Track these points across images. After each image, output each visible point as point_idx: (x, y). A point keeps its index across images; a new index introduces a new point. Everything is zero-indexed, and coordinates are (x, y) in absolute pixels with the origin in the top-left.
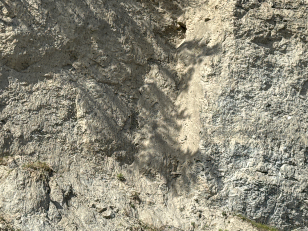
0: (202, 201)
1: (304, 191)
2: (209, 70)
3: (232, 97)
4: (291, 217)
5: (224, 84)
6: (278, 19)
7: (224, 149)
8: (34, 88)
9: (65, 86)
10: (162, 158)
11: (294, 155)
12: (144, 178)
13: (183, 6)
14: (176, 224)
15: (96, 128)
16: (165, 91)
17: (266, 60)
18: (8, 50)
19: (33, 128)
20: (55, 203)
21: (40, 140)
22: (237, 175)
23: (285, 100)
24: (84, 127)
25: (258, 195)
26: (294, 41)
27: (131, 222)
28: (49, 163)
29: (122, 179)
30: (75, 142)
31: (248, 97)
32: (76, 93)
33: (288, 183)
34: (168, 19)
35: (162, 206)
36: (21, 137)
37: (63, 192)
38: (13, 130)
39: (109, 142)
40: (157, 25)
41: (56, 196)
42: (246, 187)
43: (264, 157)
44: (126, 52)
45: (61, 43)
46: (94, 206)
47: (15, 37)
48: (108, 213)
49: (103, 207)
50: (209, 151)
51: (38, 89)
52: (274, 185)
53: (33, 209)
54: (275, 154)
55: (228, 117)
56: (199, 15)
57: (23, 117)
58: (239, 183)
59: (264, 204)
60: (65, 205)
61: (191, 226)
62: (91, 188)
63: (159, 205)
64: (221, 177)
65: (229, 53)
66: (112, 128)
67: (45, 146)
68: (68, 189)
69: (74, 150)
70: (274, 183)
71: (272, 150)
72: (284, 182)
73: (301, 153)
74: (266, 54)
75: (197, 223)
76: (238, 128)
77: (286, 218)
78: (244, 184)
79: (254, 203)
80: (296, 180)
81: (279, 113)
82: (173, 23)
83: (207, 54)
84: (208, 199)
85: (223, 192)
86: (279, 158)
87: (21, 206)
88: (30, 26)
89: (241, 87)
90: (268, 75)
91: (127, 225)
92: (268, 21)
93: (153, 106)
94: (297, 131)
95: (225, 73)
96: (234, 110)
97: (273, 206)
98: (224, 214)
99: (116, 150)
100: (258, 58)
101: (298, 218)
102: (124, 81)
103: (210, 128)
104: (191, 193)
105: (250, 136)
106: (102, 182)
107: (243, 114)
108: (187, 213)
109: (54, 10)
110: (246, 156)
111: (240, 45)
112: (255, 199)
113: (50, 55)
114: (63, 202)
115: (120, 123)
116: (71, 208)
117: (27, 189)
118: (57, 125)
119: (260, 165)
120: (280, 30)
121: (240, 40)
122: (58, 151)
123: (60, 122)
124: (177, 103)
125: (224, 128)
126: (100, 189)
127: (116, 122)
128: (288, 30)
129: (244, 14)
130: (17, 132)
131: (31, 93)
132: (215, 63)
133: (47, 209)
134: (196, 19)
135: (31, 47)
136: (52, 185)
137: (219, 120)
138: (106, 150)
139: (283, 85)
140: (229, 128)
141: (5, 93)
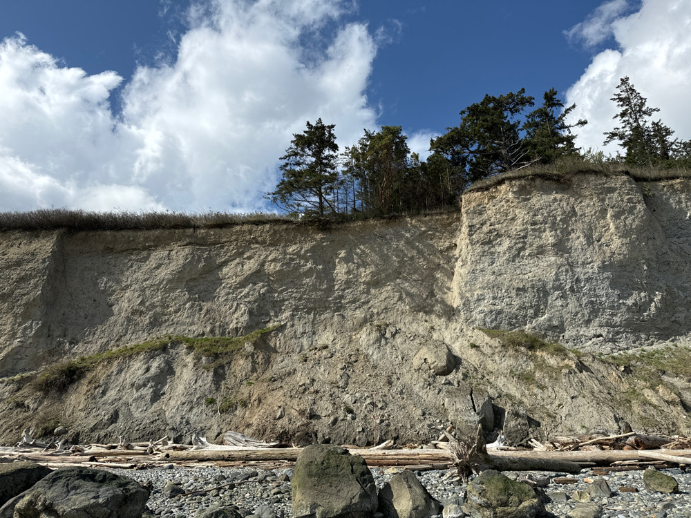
0: (464, 324)
1: (518, 309)
2: (461, 263)
3: (474, 273)
4: (512, 323)
5: (469, 268)
6: (493, 231)
7: (471, 298)
8: (382, 291)
11: (510, 293)
17: (490, 251)
18: (368, 279)
19: (383, 308)
20: (386, 338)
21: (387, 312)
22: (480, 308)
23: (503, 268)
25: (491, 316)
26: (504, 238)
29: (426, 321)
30: (403, 309)
31: (482, 271)
33: (508, 307)
34: (447, 244)
35: (445, 330)
36: (378, 313)
38: (374, 311)
39: (419, 306)
40: (442, 248)
41: (388, 335)
42: (484, 314)
43: (493, 297)
46: (407, 336)
48: (412, 338)
49: (410, 336)
50: (464, 301)
51: (384, 291)
53: (373, 343)
54: (499, 295)
55: (473, 283)
56: (460, 238)
57: (378, 304)
58: (480, 312)
59: (496, 319)
61: (457, 337)
62: (411, 328)
63: (443, 330)
64: (471, 312)
65: (470, 253)
68: (395, 331)
69: (403, 313)
70: (500, 309)
71: (498, 293)
72: (505, 307)
73: (514, 291)
74: (489, 248)
75: (459, 335)
76: (478, 287)
77: (510, 324)
79: (489, 320)
80: (513, 305)
81: (500, 274)
82: (450, 244)
84: (466, 323)
85: (473, 318)
86: (502, 296)
87: (368, 343)
89: (478, 267)
90: (492, 258)
92: (488, 233)
94: (510, 281)
95: (469, 263)
96: (475, 279)
97: (501, 319)
99: (424, 308)
100: (485, 251)
101: (516, 323)
103: (464, 290)
104: (458, 321)
105: (484, 289)
106: (416, 324)
107: (481, 279)
110: (484, 299)
111: (475, 248)
112: (490, 318)
113: (387, 276)
114: (391, 337)
116: (395, 339)
117: (371, 335)
118: (394, 304)
119: (491, 301)
120: (496, 235)
121: (474, 246)
122: (395, 315)
123: (395, 302)
125: (471, 288)
127: (422, 296)
128: (500, 234)
129: (474, 233)
130: (376, 311)
131: (381, 293)
133: (381, 342)
134: (459, 240)
136: (387, 330)
137: (468, 285)
138: (418, 310)
139: (501, 260)
140: (473, 288)
141: (370, 296)
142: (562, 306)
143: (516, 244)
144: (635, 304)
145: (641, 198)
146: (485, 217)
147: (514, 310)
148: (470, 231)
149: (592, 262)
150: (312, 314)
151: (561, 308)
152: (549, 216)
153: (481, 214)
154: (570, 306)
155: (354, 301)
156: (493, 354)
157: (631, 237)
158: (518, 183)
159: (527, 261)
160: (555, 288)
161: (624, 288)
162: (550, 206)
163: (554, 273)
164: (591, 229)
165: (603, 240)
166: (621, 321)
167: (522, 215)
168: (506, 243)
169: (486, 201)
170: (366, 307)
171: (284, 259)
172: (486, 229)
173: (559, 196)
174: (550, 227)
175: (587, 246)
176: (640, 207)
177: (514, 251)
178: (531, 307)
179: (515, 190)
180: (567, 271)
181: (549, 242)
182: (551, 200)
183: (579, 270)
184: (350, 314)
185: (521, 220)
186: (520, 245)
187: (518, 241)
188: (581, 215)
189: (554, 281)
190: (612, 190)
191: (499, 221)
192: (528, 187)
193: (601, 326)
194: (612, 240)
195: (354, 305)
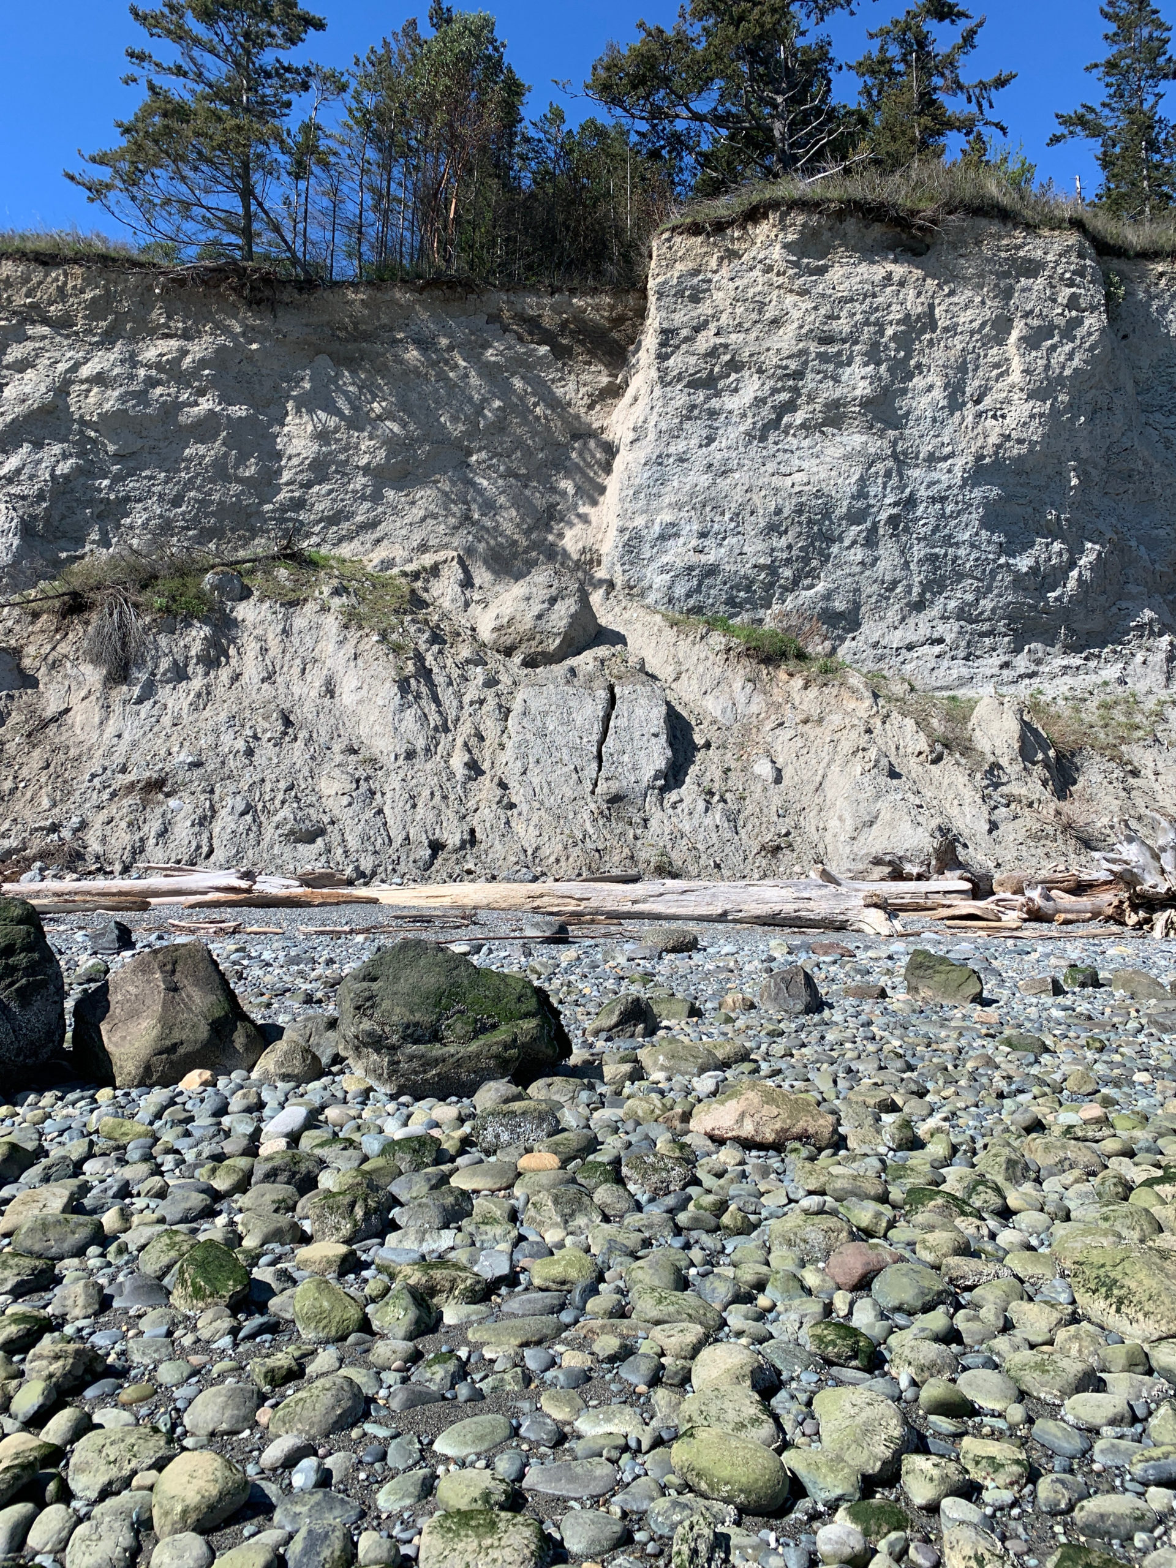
1: (755, 567)
3: (660, 464)
4: (738, 600)
5: (649, 450)
6: (722, 349)
7: (646, 531)
8: (418, 496)
17: (706, 406)
18: (377, 459)
22: (665, 559)
23: (734, 455)
25: (689, 580)
26: (746, 374)
31: (682, 460)
33: (732, 560)
42: (673, 574)
43: (699, 532)
51: (422, 498)
52: (712, 565)
54: (716, 526)
55: (654, 490)
58: (664, 570)
59: (698, 590)
70: (712, 562)
71: (712, 521)
72: (726, 560)
74: (708, 399)
76: (667, 501)
77: (731, 602)
78: (671, 570)
79: (683, 590)
80: (746, 553)
81: (724, 472)
85: (646, 584)
86: (722, 530)
89: (672, 450)
90: (710, 427)
92: (706, 355)
94: (747, 491)
95: (652, 435)
96: (662, 480)
100: (694, 407)
101: (747, 601)
103: (630, 508)
105: (681, 509)
107: (675, 484)
110: (677, 535)
111: (670, 395)
112: (685, 585)
119: (694, 542)
120: (727, 363)
121: (669, 389)
125: (648, 504)
128: (737, 361)
129: (673, 353)
131: (413, 503)
135: (407, 450)
137: (643, 495)
139: (732, 434)
140: (654, 504)
141: (380, 509)
142: (862, 563)
143: (774, 391)
144: (1034, 570)
145: (1100, 298)
146: (705, 309)
147: (746, 570)
148: (663, 344)
149: (952, 455)
151: (858, 569)
152: (867, 323)
153: (695, 299)
154: (881, 565)
155: (334, 519)
157: (1056, 399)
158: (800, 219)
159: (795, 442)
160: (855, 517)
161: (1015, 528)
162: (874, 296)
163: (857, 477)
164: (962, 369)
165: (987, 402)
166: (993, 610)
167: (799, 314)
168: (751, 387)
169: (713, 263)
170: (367, 537)
171: (132, 377)
172: (705, 341)
173: (899, 270)
174: (865, 355)
175: (946, 412)
176: (1093, 322)
177: (767, 414)
178: (788, 561)
179: (791, 238)
180: (888, 474)
181: (858, 392)
182: (877, 278)
183: (915, 473)
185: (796, 325)
186: (784, 396)
187: (780, 384)
188: (946, 329)
189: (853, 497)
190: (1032, 269)
191: (740, 324)
192: (826, 235)
193: (944, 618)
194: (1010, 403)
195: (335, 528)
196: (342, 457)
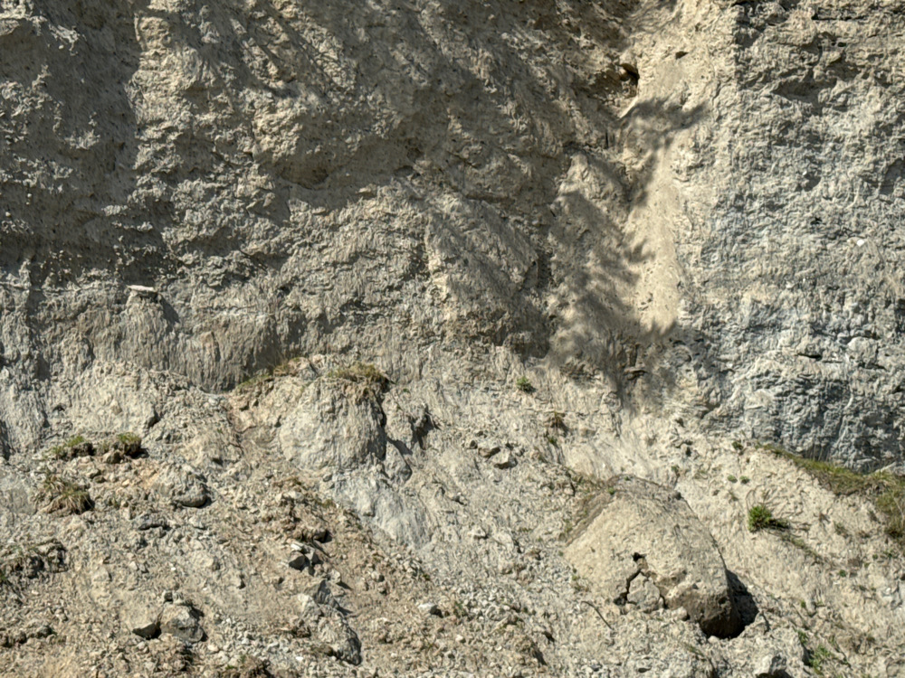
0: (691, 422)
1: (898, 389)
2: (690, 158)
3: (740, 209)
4: (874, 442)
5: (723, 183)
6: (826, 42)
7: (728, 315)
8: (340, 220)
9: (400, 212)
10: (603, 341)
11: (873, 317)
12: (571, 384)
13: (630, 31)
14: (640, 471)
15: (469, 290)
16: (602, 206)
17: (805, 127)
18: (284, 146)
19: (344, 298)
20: (397, 444)
21: (360, 321)
22: (759, 365)
23: (849, 208)
24: (445, 290)
25: (804, 403)
26: (861, 85)
27: (550, 472)
28: (381, 366)
29: (527, 389)
30: (429, 321)
31: (772, 207)
32: (424, 223)
33: (864, 376)
34: (599, 60)
35: (611, 437)
36: (322, 317)
37: (412, 420)
38: (304, 304)
39: (497, 315)
40: (581, 73)
41: (398, 430)
42: (778, 389)
43: (813, 325)
44: (519, 134)
45: (389, 125)
46: (474, 445)
47: (296, 119)
48: (504, 457)
49: (492, 447)
50: (700, 322)
51: (348, 221)
52: (836, 381)
53: (355, 459)
54: (834, 318)
55: (734, 250)
56: (662, 46)
57: (323, 277)
58: (761, 382)
60: (417, 447)
61: (672, 473)
62: (466, 409)
63: (604, 436)
64: (725, 372)
65: (729, 119)
66: (500, 288)
67: (370, 333)
68: (421, 414)
69: (428, 337)
70: (835, 376)
71: (828, 310)
72: (856, 374)
73: (890, 312)
74: (806, 116)
75: (682, 466)
76: (755, 270)
77: (864, 445)
78: (773, 383)
79: (797, 419)
80: (882, 368)
81: (838, 234)
82: (611, 66)
83: (684, 126)
84: (702, 417)
85: (733, 402)
86: (844, 326)
87: (330, 454)
88: (323, 96)
89: (757, 188)
90: (811, 159)
91: (542, 479)
92: (805, 47)
93: (581, 239)
94: (877, 268)
95: (722, 161)
96: (745, 236)
97: (837, 422)
98: (737, 446)
99: (513, 330)
100: (789, 125)
101: (889, 444)
102: (520, 192)
103: (698, 274)
104: (666, 407)
105: (780, 284)
106: (487, 397)
108: (662, 447)
109: (369, 59)
110: (776, 327)
111: (751, 102)
112: (799, 411)
113: (367, 150)
114: (414, 441)
115: (516, 276)
116: (429, 452)
117: (341, 419)
118: (391, 288)
119: (805, 342)
120: (833, 65)
121: (749, 92)
122: (396, 340)
123: (395, 282)
124: (628, 228)
125: (726, 272)
126: (485, 409)
127: (507, 275)
128: (848, 64)
129: (755, 37)
130: (312, 307)
131: (334, 228)
132: (702, 141)
133: (383, 457)
134: (657, 54)
135: (329, 137)
136: (389, 408)
137: (716, 256)
138: (490, 332)
139: (843, 176)
140: (736, 272)
141: (285, 233)
150: (23, 271)
155: (219, 242)
156: (858, 562)
168: (869, 105)
170: (268, 279)
172: (798, 26)
177: (893, 148)
184: (197, 301)
191: (849, 7)
195: (217, 259)
196: (227, 135)
